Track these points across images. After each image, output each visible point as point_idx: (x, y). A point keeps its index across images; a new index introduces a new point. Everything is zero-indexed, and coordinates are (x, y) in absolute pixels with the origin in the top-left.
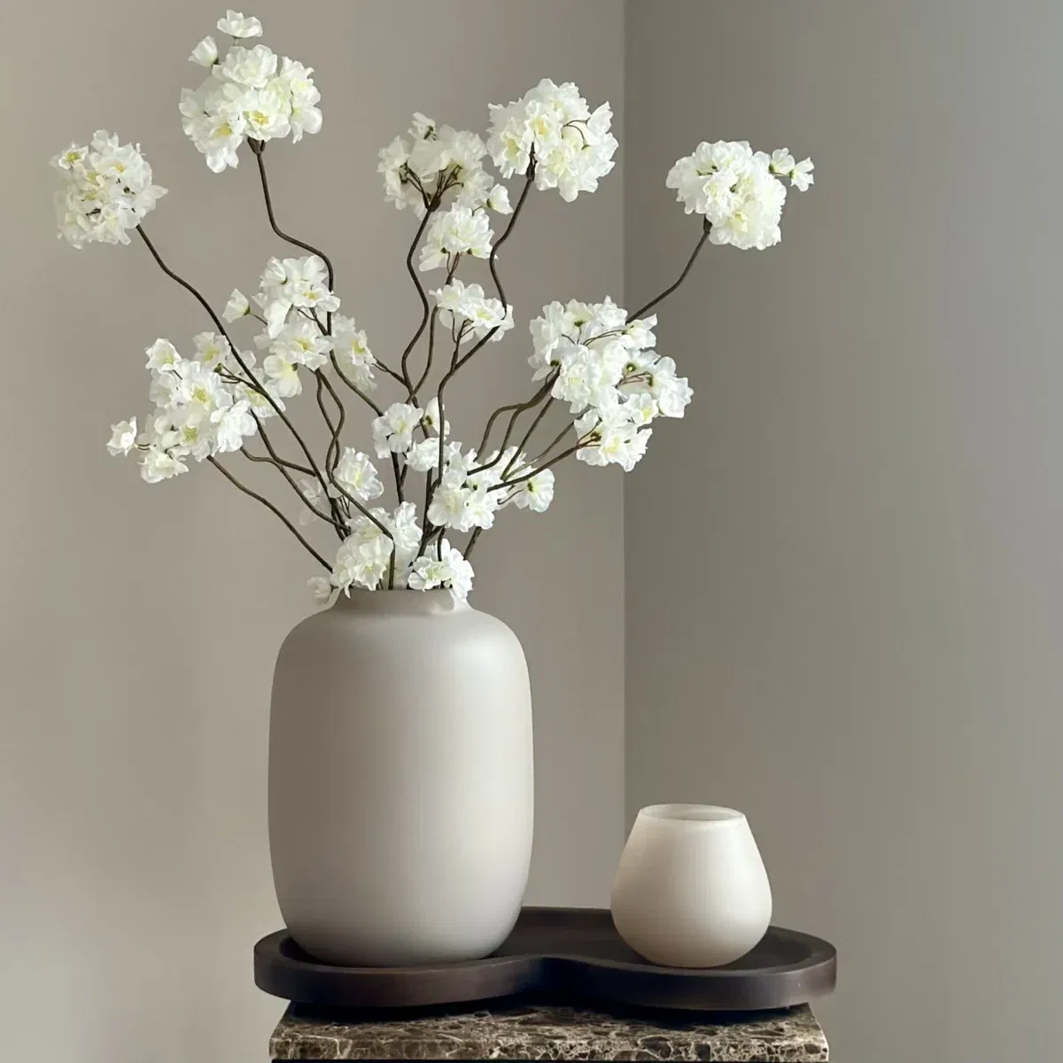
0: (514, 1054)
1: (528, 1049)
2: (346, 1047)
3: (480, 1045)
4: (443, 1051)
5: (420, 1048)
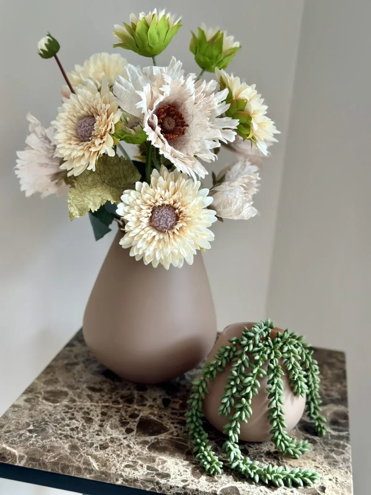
0: (132, 484)
1: (142, 483)
2: (22, 459)
3: (110, 474)
4: (85, 474)
5: (71, 469)
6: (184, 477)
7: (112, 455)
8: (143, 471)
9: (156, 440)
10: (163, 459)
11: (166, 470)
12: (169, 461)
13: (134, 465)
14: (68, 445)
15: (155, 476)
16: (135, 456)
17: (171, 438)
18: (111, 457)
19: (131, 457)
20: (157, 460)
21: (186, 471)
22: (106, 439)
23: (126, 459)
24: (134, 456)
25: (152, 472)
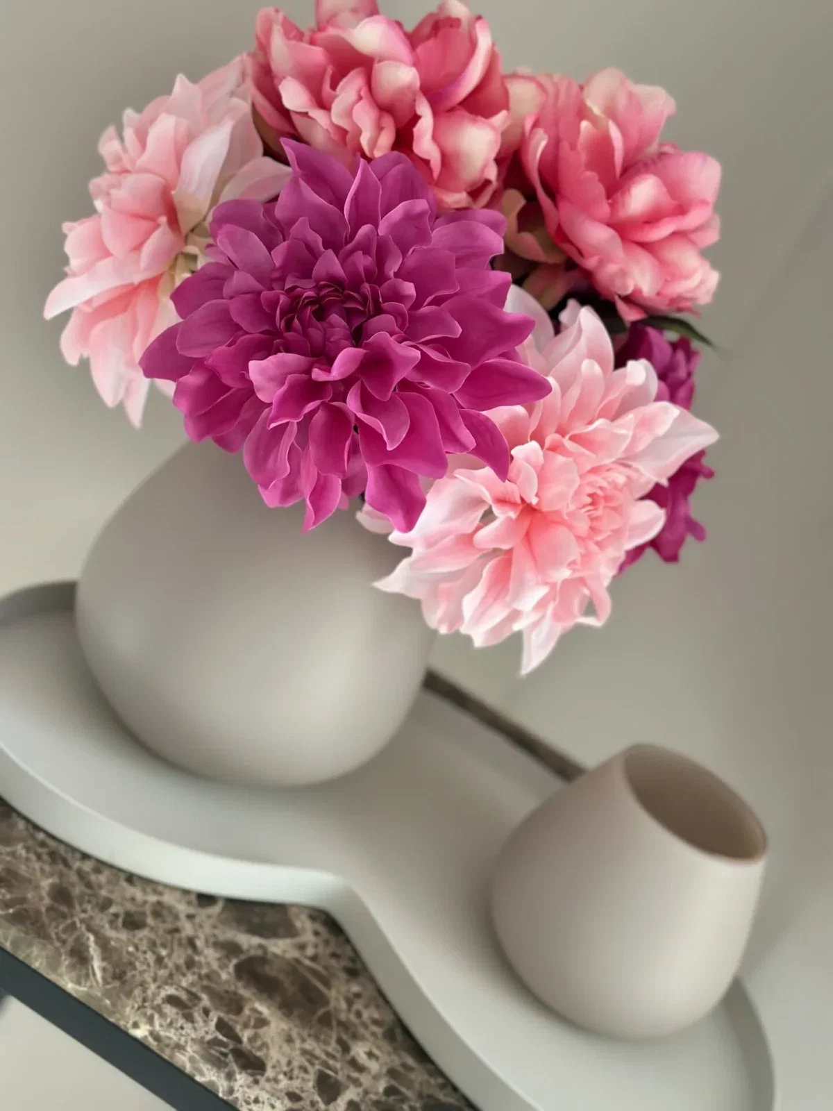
6: (295, 1085)
7: (145, 952)
8: (206, 1029)
9: (260, 953)
10: (260, 1013)
11: (260, 1049)
12: (273, 1025)
13: (189, 1004)
14: (50, 881)
15: (230, 1057)
16: (200, 977)
17: (297, 961)
18: (142, 959)
19: (191, 978)
20: (247, 1011)
21: (306, 1071)
22: (145, 902)
23: (177, 977)
24: (196, 977)
25: (225, 1039)
